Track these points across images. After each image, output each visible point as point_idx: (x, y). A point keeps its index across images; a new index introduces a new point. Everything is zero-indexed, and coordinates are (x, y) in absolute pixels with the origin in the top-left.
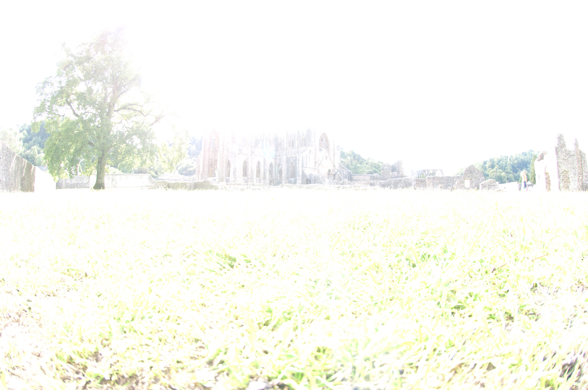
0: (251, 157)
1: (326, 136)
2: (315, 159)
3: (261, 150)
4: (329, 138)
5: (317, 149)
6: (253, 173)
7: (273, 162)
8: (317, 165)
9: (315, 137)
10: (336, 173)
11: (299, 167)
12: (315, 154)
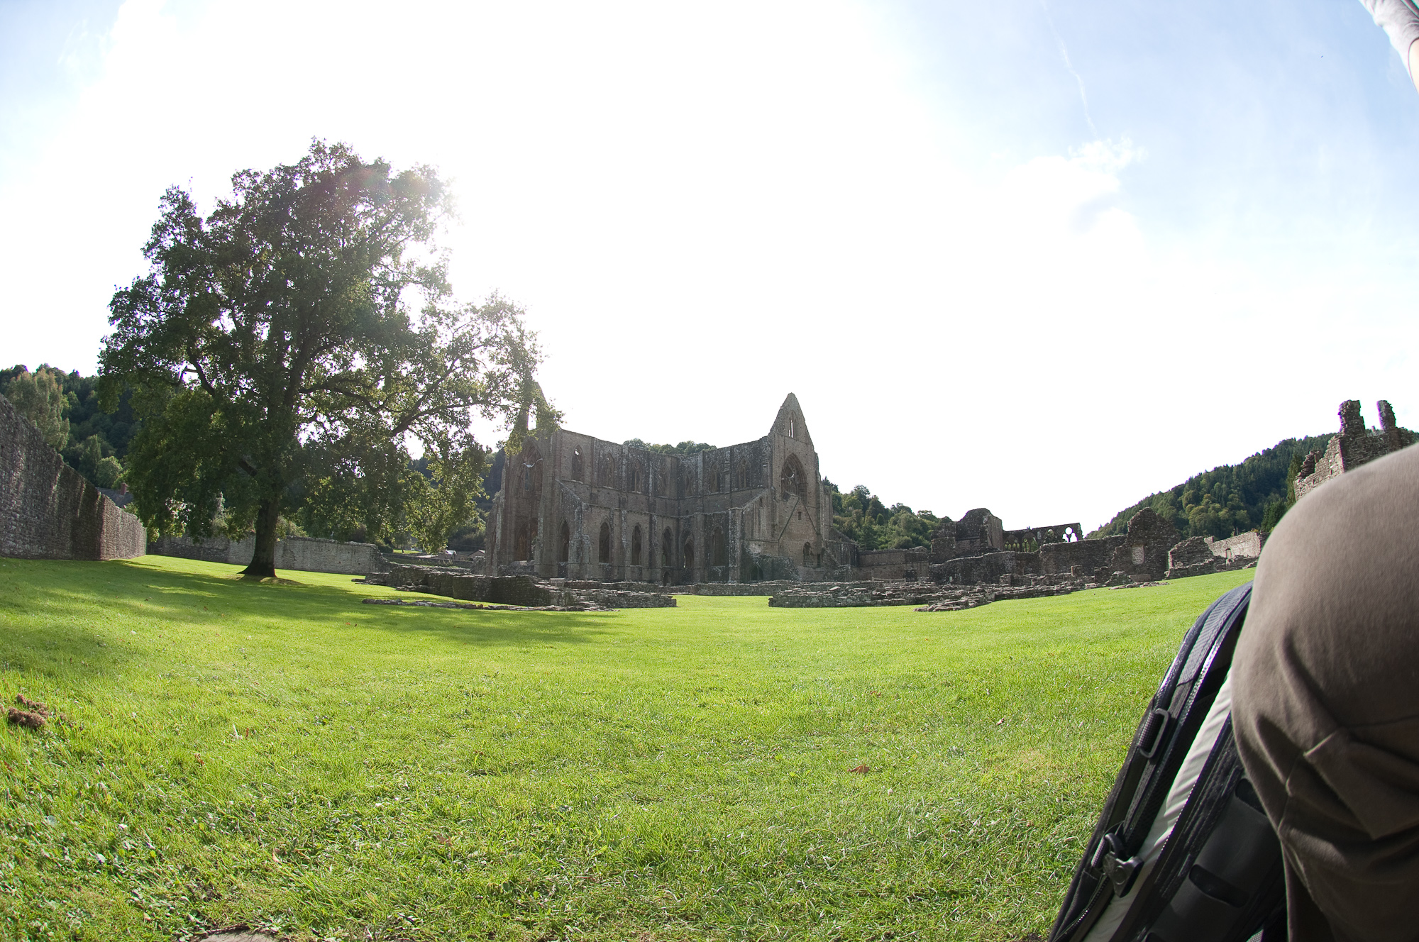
0: (620, 516)
1: (798, 462)
2: (773, 520)
3: (643, 498)
4: (806, 468)
5: (778, 495)
6: (624, 554)
7: (671, 526)
8: (778, 533)
9: (771, 465)
10: (823, 550)
11: (734, 539)
12: (774, 506)
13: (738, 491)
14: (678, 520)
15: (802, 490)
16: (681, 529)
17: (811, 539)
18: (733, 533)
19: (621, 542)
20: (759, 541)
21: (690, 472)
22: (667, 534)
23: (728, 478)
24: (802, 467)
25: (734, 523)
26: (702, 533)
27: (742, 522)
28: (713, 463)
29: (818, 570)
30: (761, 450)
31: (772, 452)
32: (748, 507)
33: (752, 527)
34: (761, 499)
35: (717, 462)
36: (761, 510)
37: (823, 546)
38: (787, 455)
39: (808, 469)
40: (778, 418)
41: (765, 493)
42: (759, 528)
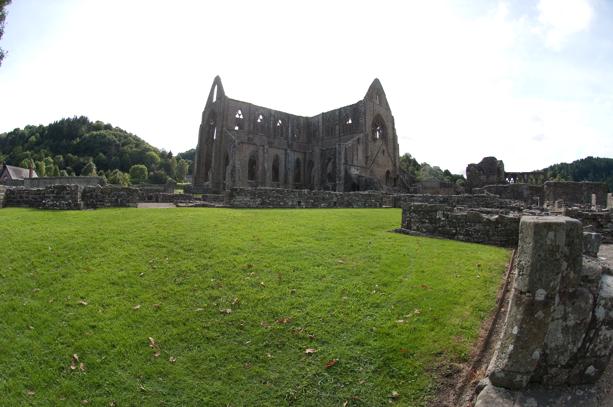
1: (382, 119)
2: (367, 153)
3: (285, 142)
4: (387, 124)
5: (370, 138)
6: (265, 174)
7: (300, 157)
8: (370, 162)
9: (365, 118)
10: (398, 176)
11: (340, 164)
12: (367, 145)
13: (344, 135)
14: (305, 153)
15: (385, 137)
16: (307, 159)
17: (391, 168)
18: (339, 160)
19: (264, 167)
20: (357, 166)
21: (315, 126)
22: (298, 161)
23: (337, 127)
24: (384, 123)
25: (340, 153)
26: (320, 161)
27: (345, 153)
28: (329, 119)
29: (395, 188)
30: (358, 109)
31: (365, 110)
32: (350, 143)
33: (353, 156)
34: (358, 139)
35: (331, 119)
36: (359, 146)
37: (398, 173)
38: (375, 114)
39: (388, 124)
40: (369, 90)
41: (361, 135)
42: (357, 158)
